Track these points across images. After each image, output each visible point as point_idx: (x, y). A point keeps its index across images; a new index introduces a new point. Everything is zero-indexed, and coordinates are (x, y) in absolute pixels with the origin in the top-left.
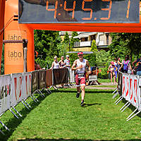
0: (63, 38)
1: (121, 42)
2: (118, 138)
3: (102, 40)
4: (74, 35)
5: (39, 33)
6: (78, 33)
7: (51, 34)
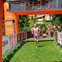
0: (31, 18)
1: (56, 18)
2: (56, 61)
3: (48, 18)
4: (36, 16)
5: (20, 16)
6: (37, 15)
7: (25, 16)
